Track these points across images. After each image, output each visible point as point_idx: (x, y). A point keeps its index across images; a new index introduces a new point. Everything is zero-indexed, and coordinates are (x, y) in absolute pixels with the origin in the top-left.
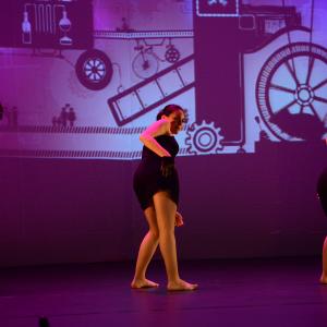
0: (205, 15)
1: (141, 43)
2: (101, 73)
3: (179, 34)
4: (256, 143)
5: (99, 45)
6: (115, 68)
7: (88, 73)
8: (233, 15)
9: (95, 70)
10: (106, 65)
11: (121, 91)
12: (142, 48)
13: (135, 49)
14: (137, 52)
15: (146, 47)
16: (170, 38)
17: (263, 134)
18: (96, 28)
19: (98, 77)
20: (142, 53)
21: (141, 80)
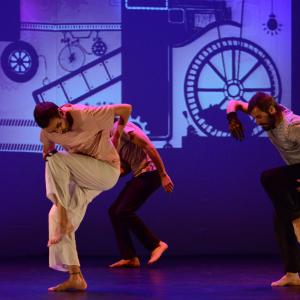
0: (134, 8)
1: (68, 35)
2: (27, 65)
3: (104, 27)
4: (183, 138)
5: (25, 37)
6: (41, 60)
7: (13, 65)
8: (162, 9)
9: (20, 62)
10: (32, 57)
11: (47, 83)
12: (68, 40)
13: (62, 41)
14: (64, 45)
15: (72, 40)
16: (98, 31)
17: (190, 129)
18: (23, 20)
19: (23, 69)
20: (69, 45)
21: (67, 73)
